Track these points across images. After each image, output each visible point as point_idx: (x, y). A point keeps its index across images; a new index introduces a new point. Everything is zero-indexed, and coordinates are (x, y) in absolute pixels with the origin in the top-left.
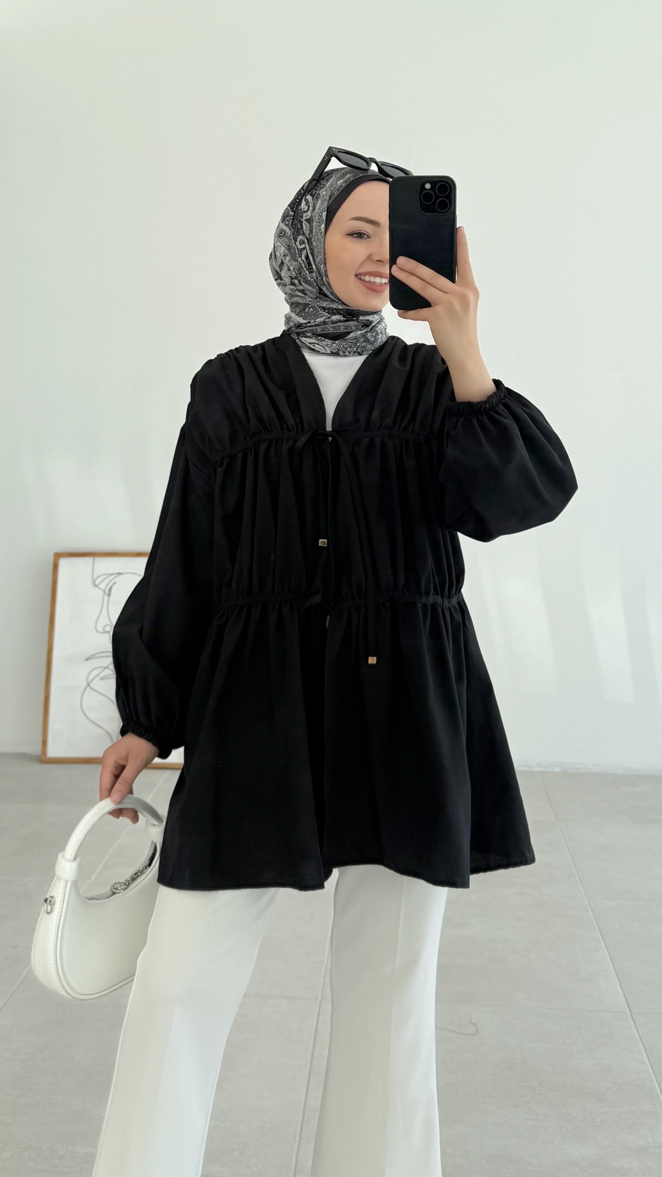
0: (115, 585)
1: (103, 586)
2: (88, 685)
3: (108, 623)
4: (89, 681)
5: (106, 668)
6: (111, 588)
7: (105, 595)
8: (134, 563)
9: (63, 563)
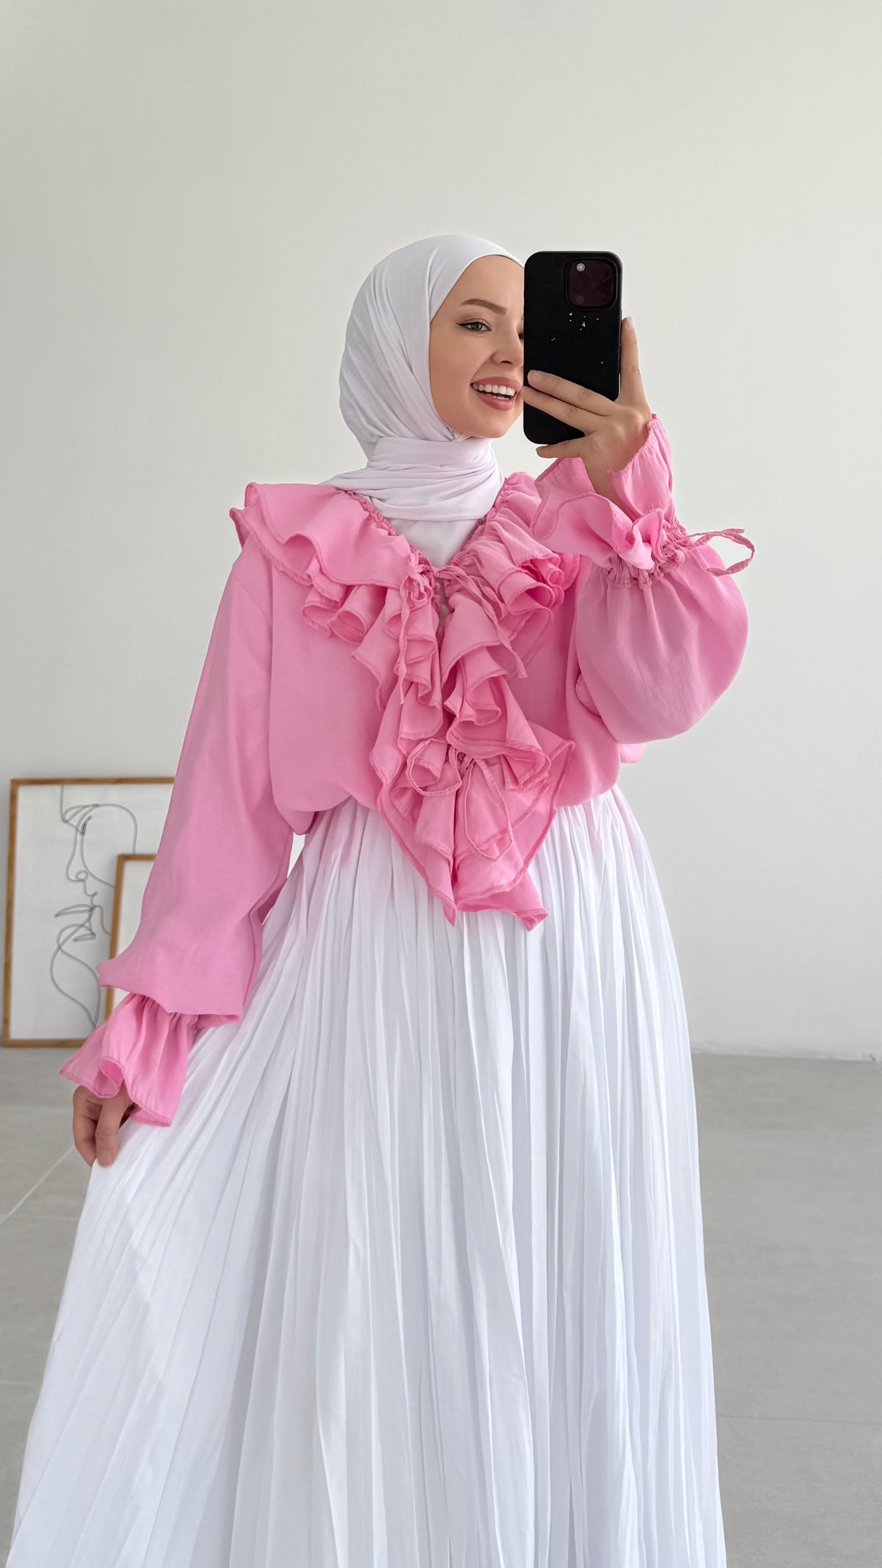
0: (89, 820)
1: (75, 822)
2: (59, 947)
3: (83, 868)
4: (61, 940)
5: (82, 926)
6: (85, 825)
7: (78, 833)
8: (115, 793)
9: (24, 793)
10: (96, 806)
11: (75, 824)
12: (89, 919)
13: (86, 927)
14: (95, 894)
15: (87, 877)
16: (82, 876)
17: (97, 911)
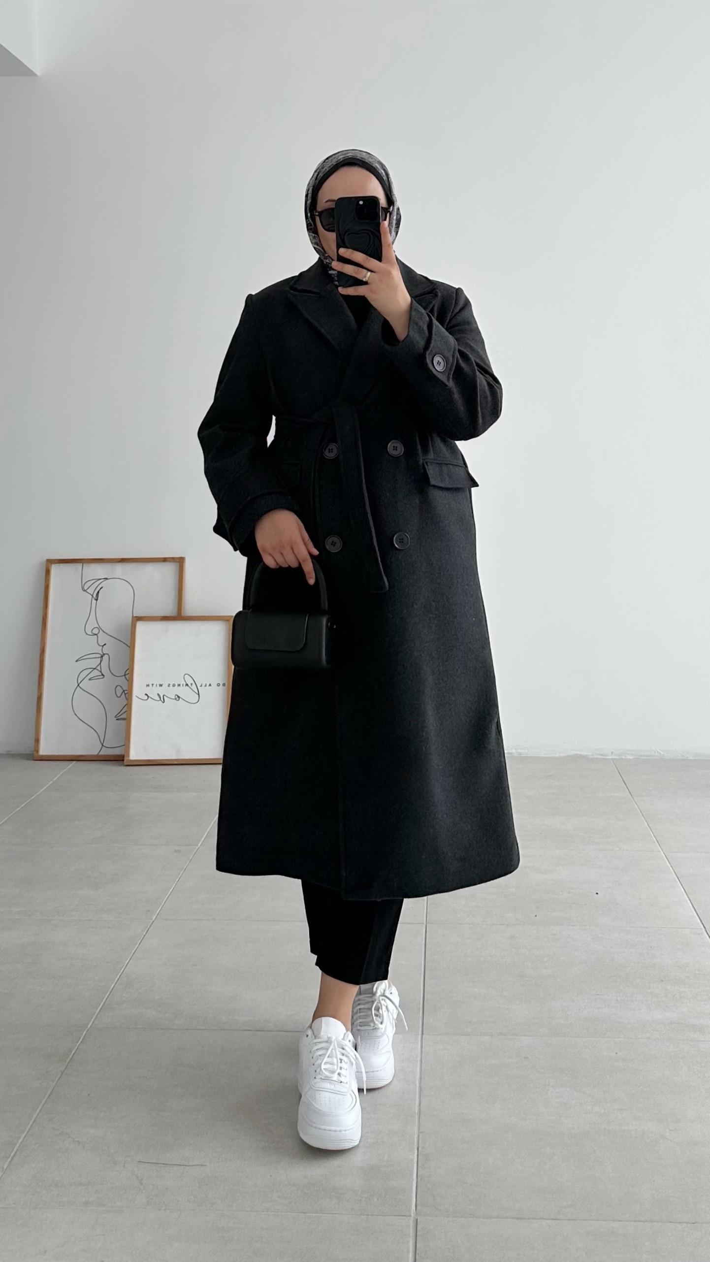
0: (102, 589)
1: (91, 591)
2: (78, 685)
3: (98, 626)
4: (79, 682)
5: (94, 669)
6: (98, 592)
7: (93, 599)
8: (119, 569)
9: (55, 569)
10: (106, 579)
11: (92, 594)
12: (100, 663)
13: (98, 670)
14: (105, 645)
15: (99, 633)
16: (96, 631)
17: (106, 658)
